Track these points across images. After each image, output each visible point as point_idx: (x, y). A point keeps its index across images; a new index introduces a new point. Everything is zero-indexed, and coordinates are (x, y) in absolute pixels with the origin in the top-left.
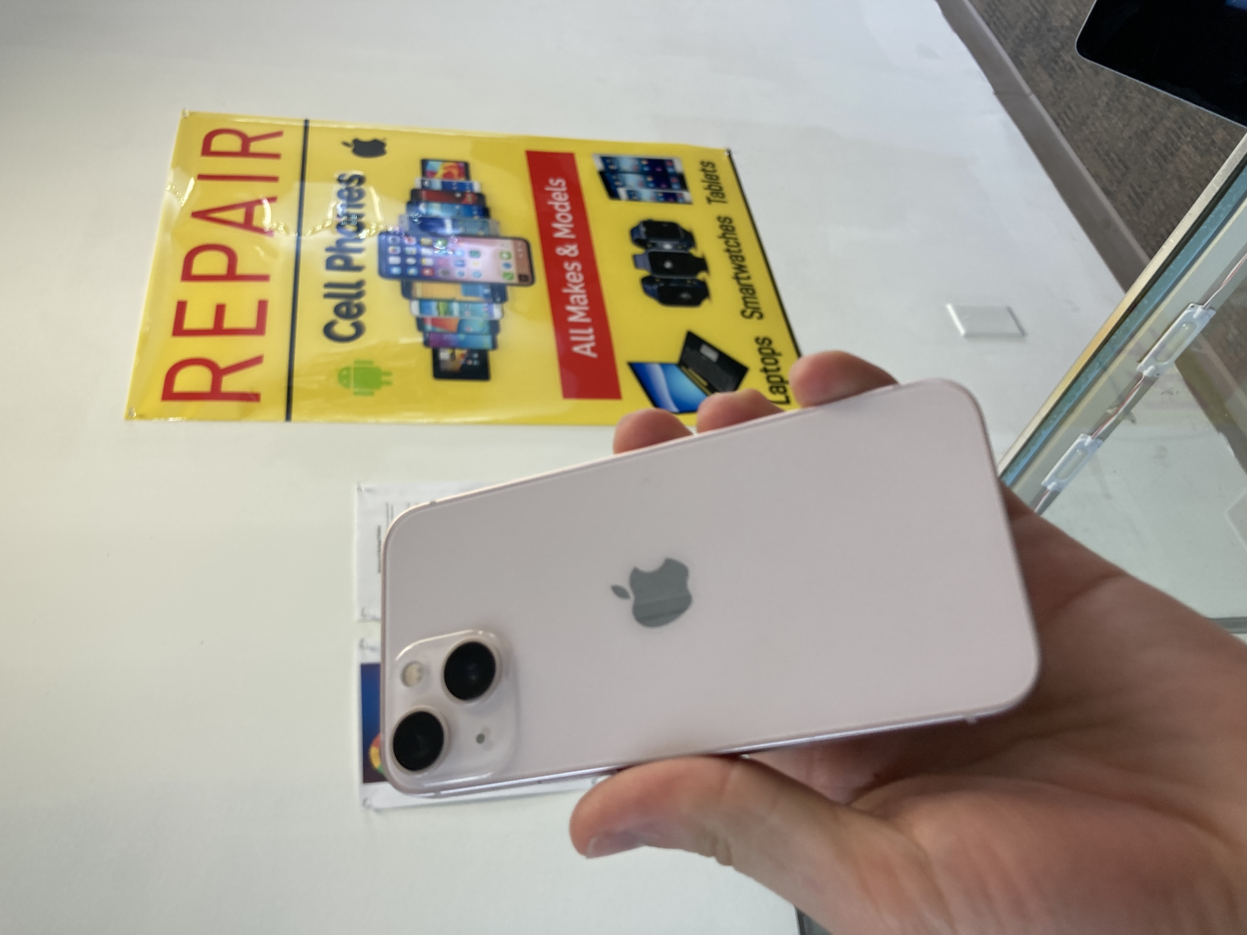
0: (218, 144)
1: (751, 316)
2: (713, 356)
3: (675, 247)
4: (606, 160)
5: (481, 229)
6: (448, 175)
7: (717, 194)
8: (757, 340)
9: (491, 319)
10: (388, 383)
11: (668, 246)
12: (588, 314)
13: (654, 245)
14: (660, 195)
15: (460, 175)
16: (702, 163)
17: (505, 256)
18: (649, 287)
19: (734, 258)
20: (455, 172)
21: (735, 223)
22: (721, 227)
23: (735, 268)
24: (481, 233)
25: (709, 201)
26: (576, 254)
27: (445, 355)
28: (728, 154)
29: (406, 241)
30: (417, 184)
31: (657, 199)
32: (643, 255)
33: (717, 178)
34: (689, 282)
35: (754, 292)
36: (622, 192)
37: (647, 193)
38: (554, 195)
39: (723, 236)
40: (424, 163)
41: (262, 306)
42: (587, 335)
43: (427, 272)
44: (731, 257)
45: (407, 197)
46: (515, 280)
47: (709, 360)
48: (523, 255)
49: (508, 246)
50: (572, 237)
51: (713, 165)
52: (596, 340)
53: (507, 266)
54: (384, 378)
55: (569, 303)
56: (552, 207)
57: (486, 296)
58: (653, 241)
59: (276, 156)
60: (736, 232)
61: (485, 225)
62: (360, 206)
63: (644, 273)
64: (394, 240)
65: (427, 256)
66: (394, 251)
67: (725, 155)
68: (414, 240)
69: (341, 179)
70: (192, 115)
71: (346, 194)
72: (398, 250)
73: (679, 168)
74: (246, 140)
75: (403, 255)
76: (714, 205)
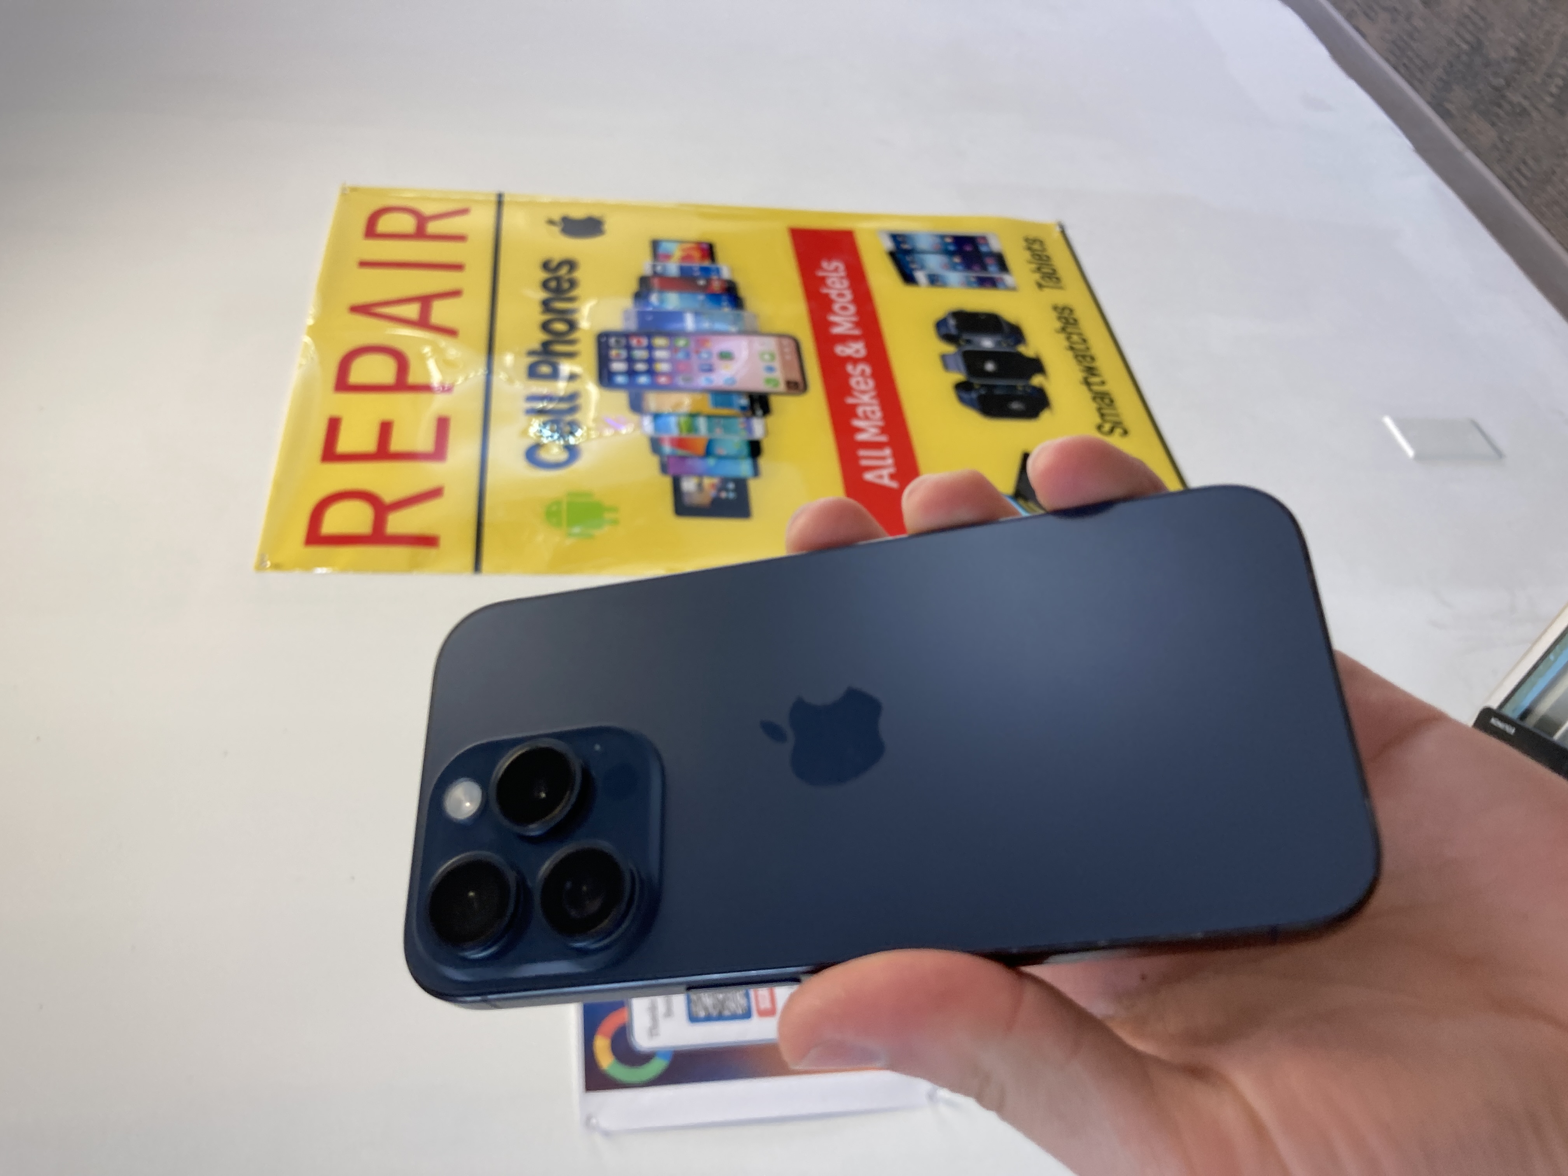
0: (385, 224)
1: (1112, 431)
3: (998, 343)
4: (896, 238)
5: (734, 324)
6: (686, 258)
7: (1050, 278)
9: (751, 438)
10: (613, 521)
11: (987, 343)
12: (883, 430)
13: (968, 342)
14: (973, 280)
15: (703, 258)
16: (1027, 240)
17: (767, 357)
18: (966, 396)
19: (1080, 359)
20: (697, 254)
21: (1077, 315)
22: (1059, 318)
23: (1083, 371)
24: (734, 329)
25: (1040, 286)
26: (863, 353)
27: (689, 485)
28: (1061, 230)
29: (634, 342)
30: (647, 270)
31: (968, 284)
32: (955, 354)
33: (1048, 258)
34: (1020, 388)
35: (1112, 401)
36: (920, 276)
37: (954, 277)
38: (829, 282)
39: (1063, 329)
40: (655, 245)
41: (442, 425)
42: (883, 458)
43: (663, 380)
44: (1076, 357)
45: (633, 286)
46: (782, 387)
48: (791, 357)
49: (771, 344)
50: (857, 332)
51: (1041, 243)
52: (896, 464)
53: (770, 369)
54: (607, 515)
55: (856, 417)
56: (827, 296)
57: (743, 408)
58: (966, 336)
60: (1080, 325)
61: (738, 319)
62: (572, 299)
63: (959, 376)
64: (617, 342)
65: (662, 361)
66: (618, 355)
67: (1058, 229)
68: (644, 341)
69: (546, 266)
70: (354, 189)
71: (553, 284)
72: (624, 354)
73: (996, 245)
74: (422, 220)
75: (630, 360)
76: (1047, 291)
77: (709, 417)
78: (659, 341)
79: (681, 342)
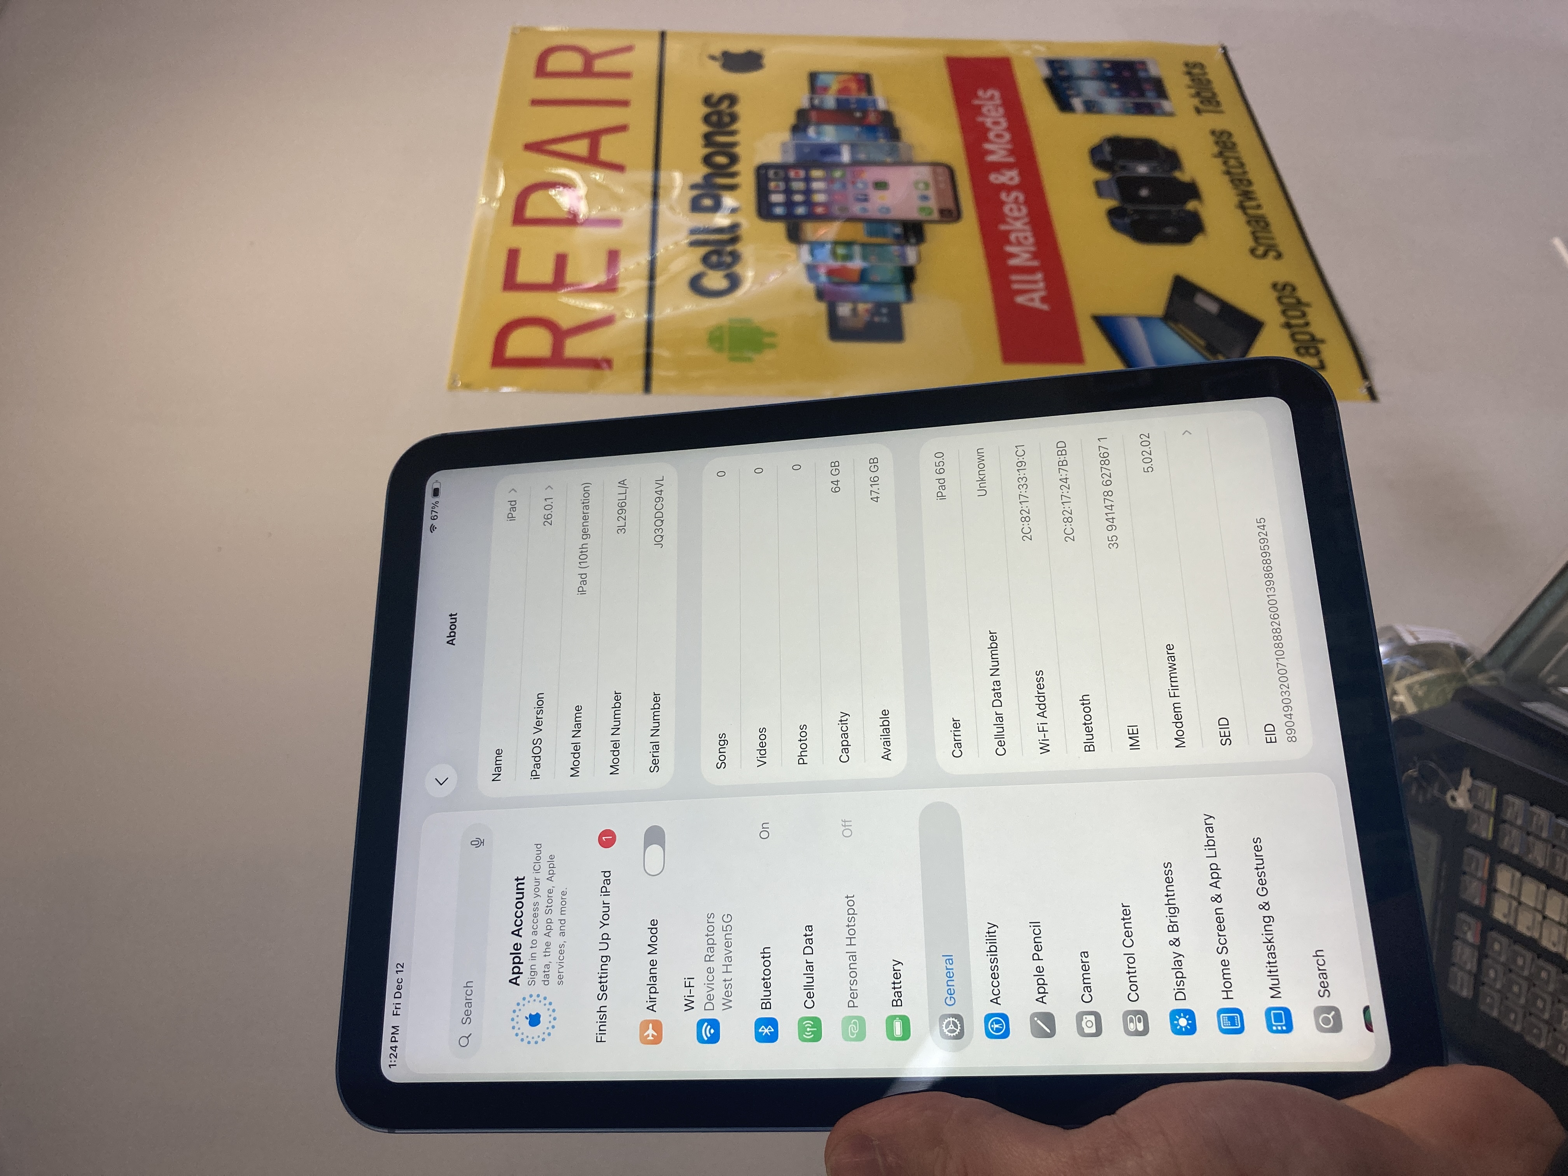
0: (554, 63)
1: (1265, 255)
2: (1213, 308)
3: (1153, 170)
4: (1054, 64)
5: (890, 154)
6: (843, 90)
7: (1209, 102)
8: (1275, 286)
9: (904, 265)
10: (772, 346)
11: (1142, 169)
12: (1035, 256)
13: (1123, 168)
14: (1131, 105)
15: (860, 90)
16: (1187, 65)
17: (921, 186)
18: (1118, 221)
19: (1237, 182)
20: (853, 86)
21: (1235, 139)
22: (1217, 143)
23: (1238, 195)
24: (889, 160)
25: (1198, 111)
26: (1017, 180)
27: (844, 310)
28: (1223, 52)
29: (792, 174)
30: (805, 103)
31: (1125, 111)
32: (1108, 180)
33: (1209, 82)
34: (1174, 213)
35: (1267, 224)
36: (1077, 103)
37: (1111, 103)
38: (984, 110)
39: (1220, 154)
40: (813, 77)
41: (613, 255)
42: (1035, 282)
43: (819, 210)
44: (1232, 181)
45: (791, 120)
46: (936, 215)
47: (1206, 313)
48: (945, 185)
49: (925, 173)
50: (1011, 160)
51: (1202, 66)
52: (1047, 288)
53: (925, 198)
54: (767, 340)
55: (1009, 242)
56: (983, 124)
57: (897, 237)
58: (1121, 162)
59: (626, 75)
60: (1239, 149)
61: (894, 151)
62: (733, 133)
63: (1111, 203)
64: (776, 174)
65: (819, 191)
66: (777, 186)
67: (1219, 53)
68: (802, 173)
69: (707, 100)
70: (524, 29)
71: (714, 118)
72: (782, 185)
73: (1154, 71)
74: (589, 58)
75: (789, 192)
76: (1206, 116)
77: (864, 245)
78: (816, 173)
79: (838, 174)
